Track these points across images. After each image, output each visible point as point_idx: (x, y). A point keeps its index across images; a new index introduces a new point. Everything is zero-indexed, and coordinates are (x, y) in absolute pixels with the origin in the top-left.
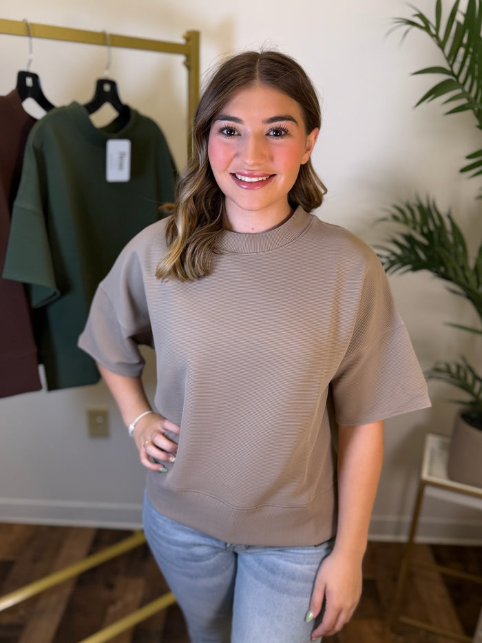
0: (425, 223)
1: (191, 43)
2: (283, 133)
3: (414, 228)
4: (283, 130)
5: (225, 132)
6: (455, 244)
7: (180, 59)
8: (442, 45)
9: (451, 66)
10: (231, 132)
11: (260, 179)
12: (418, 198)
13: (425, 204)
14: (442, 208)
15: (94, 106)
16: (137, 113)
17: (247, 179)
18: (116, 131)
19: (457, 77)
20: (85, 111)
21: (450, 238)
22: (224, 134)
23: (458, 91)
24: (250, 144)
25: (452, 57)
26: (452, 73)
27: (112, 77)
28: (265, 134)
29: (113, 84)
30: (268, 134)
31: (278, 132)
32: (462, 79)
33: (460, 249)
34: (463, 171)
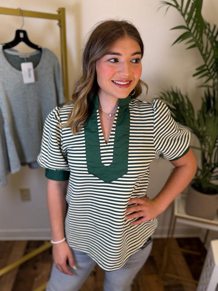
0: (175, 100)
1: (61, 14)
3: (170, 102)
6: (189, 109)
7: (56, 22)
9: (188, 25)
12: (172, 89)
13: (175, 91)
14: (183, 93)
19: (190, 30)
21: (187, 107)
23: (191, 38)
25: (188, 21)
26: (188, 28)
28: (130, 61)
32: (192, 31)
33: (191, 112)
34: (194, 75)
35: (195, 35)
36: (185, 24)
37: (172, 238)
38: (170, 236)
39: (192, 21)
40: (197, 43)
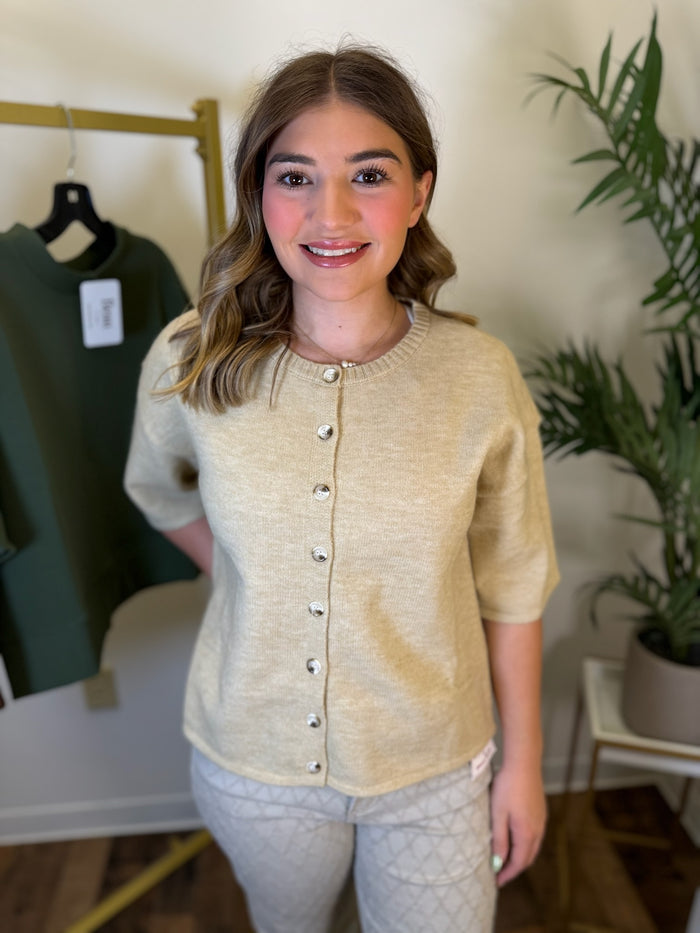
1: (204, 119)
2: (379, 177)
4: (380, 172)
5: (287, 179)
6: (625, 404)
8: (604, 116)
10: (296, 179)
11: (347, 251)
13: (581, 351)
15: (52, 229)
17: (327, 253)
18: (94, 267)
19: (624, 163)
20: (38, 239)
22: (286, 183)
28: (350, 179)
29: (83, 190)
30: (354, 181)
31: (371, 177)
35: (637, 177)
40: (646, 205)
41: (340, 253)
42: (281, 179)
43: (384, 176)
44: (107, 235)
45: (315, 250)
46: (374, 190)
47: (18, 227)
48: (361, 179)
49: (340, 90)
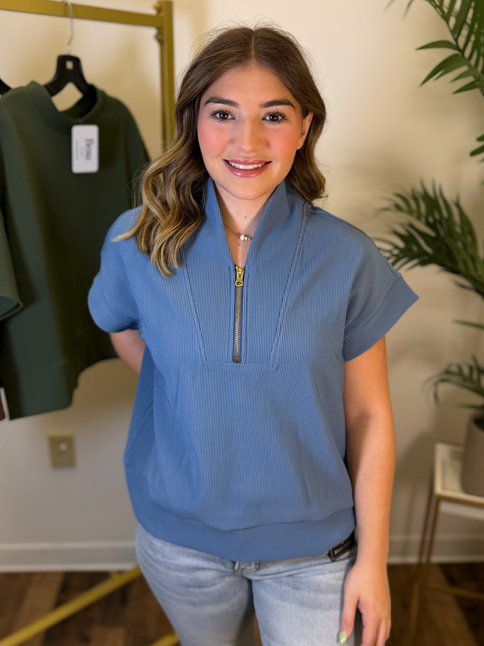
0: (430, 212)
1: (162, 14)
2: (280, 118)
3: (419, 218)
4: (281, 115)
5: (218, 115)
6: (463, 235)
7: (151, 32)
8: (446, 18)
9: (456, 40)
10: (224, 115)
11: (256, 166)
12: (423, 186)
13: (430, 192)
14: (449, 196)
15: (55, 87)
16: (103, 94)
17: (242, 167)
18: (81, 116)
19: (462, 51)
20: (46, 92)
21: (458, 230)
22: (217, 118)
23: (464, 69)
24: (247, 129)
25: (456, 32)
26: (457, 48)
27: (74, 53)
28: (261, 118)
29: (76, 61)
30: (264, 119)
31: (274, 117)
32: (467, 53)
33: (469, 239)
34: (474, 153)
35: (473, 62)
36: (450, 38)
37: (429, 564)
38: (424, 559)
39: (465, 32)
40: (477, 79)
41: (251, 167)
42: (214, 114)
43: (284, 117)
44: (90, 94)
45: (233, 164)
46: (276, 126)
47: (33, 83)
48: (268, 118)
49: (258, 58)
